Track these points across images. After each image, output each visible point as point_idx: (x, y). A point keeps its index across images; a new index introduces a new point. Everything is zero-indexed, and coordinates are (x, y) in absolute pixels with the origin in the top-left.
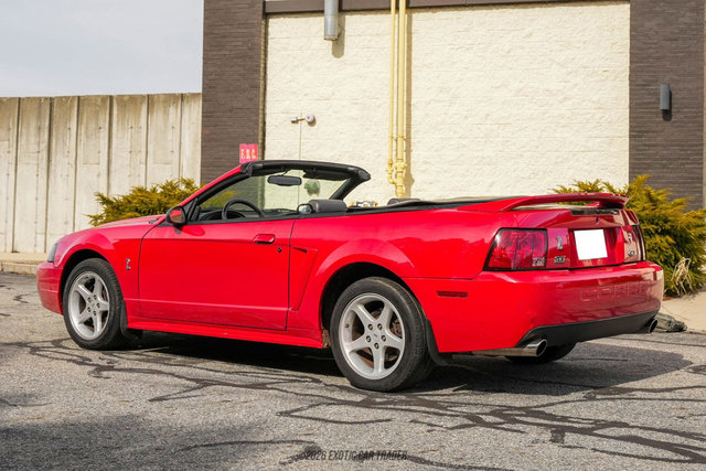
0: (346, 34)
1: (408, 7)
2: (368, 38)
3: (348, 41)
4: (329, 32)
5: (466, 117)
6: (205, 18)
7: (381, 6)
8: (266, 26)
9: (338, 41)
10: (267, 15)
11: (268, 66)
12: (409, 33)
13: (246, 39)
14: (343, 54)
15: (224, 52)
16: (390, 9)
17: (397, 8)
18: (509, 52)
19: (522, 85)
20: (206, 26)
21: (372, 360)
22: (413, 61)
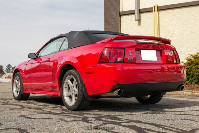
0: (142, 19)
1: (158, 10)
2: (148, 19)
3: (142, 20)
4: (136, 19)
5: (176, 40)
6: (105, 18)
7: (150, 10)
8: (121, 19)
9: (139, 20)
10: (120, 16)
11: (121, 29)
12: (159, 17)
13: (115, 22)
14: (141, 24)
15: (110, 26)
16: (153, 11)
17: (155, 11)
18: (188, 20)
19: (192, 29)
20: (105, 20)
21: (71, 98)
22: (160, 25)
